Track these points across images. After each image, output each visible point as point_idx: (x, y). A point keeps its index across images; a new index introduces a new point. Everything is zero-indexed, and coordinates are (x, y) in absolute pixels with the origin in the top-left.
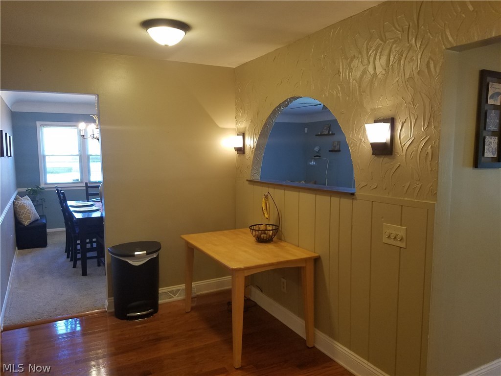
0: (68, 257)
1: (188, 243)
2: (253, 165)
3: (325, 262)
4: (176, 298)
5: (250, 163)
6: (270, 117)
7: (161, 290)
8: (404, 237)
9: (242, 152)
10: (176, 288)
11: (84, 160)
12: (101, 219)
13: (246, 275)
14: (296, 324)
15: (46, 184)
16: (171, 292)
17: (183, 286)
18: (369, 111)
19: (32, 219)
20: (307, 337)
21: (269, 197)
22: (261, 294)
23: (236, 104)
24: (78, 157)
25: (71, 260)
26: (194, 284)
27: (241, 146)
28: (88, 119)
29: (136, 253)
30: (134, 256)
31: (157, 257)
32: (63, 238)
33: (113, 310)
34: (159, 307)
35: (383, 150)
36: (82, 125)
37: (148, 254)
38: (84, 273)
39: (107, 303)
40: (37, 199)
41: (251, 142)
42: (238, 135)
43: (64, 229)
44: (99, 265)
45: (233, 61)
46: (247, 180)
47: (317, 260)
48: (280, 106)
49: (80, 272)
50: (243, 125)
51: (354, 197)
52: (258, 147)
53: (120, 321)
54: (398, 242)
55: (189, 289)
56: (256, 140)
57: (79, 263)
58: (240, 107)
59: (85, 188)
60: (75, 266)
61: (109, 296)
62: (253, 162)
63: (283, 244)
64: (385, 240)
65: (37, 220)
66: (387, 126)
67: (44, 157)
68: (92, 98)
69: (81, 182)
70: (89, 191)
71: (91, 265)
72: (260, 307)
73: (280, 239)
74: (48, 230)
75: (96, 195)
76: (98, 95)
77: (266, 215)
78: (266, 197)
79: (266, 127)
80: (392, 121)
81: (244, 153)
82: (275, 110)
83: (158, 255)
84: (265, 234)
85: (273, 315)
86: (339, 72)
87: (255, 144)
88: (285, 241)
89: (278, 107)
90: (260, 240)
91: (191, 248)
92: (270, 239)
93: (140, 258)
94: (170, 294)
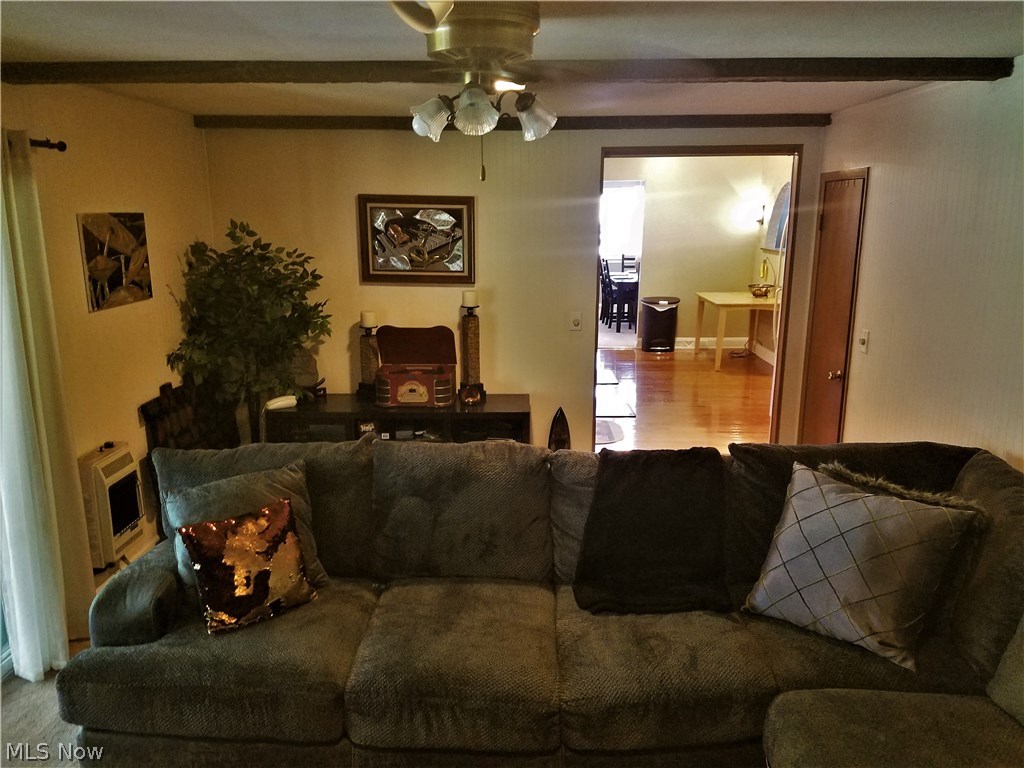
0: (603, 322)
1: (700, 297)
2: (768, 235)
4: (688, 347)
5: (765, 233)
7: (678, 339)
10: (690, 340)
12: (637, 284)
16: (686, 342)
17: (694, 339)
21: (767, 260)
22: (762, 347)
25: (607, 324)
26: (702, 339)
27: (762, 219)
29: (660, 302)
30: (659, 304)
31: (676, 307)
33: (641, 347)
34: (675, 350)
37: (669, 304)
38: (618, 331)
39: (636, 343)
44: (630, 328)
46: (761, 248)
49: (615, 330)
52: (773, 219)
55: (697, 342)
56: (770, 215)
57: (614, 324)
59: (621, 262)
60: (610, 327)
61: (639, 337)
62: (768, 232)
70: (626, 263)
71: (624, 326)
72: (758, 357)
75: (632, 267)
77: (762, 275)
78: (765, 262)
81: (762, 224)
84: (760, 290)
87: (770, 217)
90: (756, 295)
91: (702, 302)
92: (761, 296)
93: (664, 306)
94: (684, 344)
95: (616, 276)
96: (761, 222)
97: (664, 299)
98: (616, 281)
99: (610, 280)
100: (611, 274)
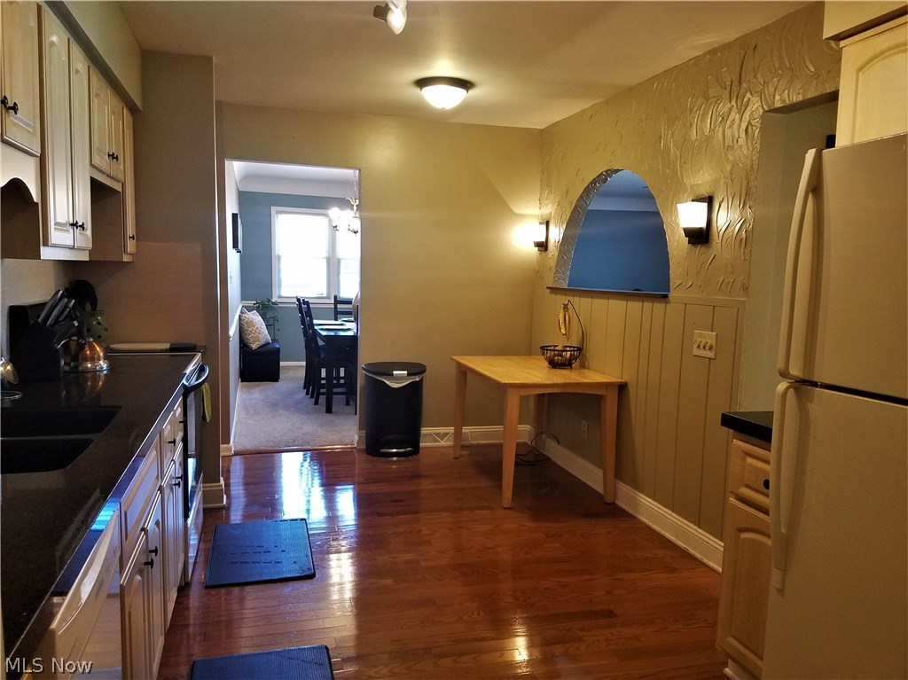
0: (307, 394)
1: (459, 364)
2: (556, 266)
3: (632, 390)
4: (442, 443)
5: (553, 263)
6: (581, 197)
7: (424, 431)
8: (714, 344)
9: (543, 249)
10: (445, 431)
11: (333, 265)
12: (354, 338)
13: (522, 394)
14: (591, 475)
15: (280, 297)
16: (438, 435)
17: (451, 430)
18: (689, 187)
19: (262, 342)
20: (605, 493)
21: (570, 305)
22: (558, 447)
23: (541, 181)
24: (325, 260)
25: (312, 397)
26: (466, 430)
27: (544, 240)
28: (343, 203)
29: (395, 372)
30: (392, 375)
31: (421, 380)
32: (303, 373)
33: (364, 447)
34: (421, 451)
35: (699, 237)
36: (334, 212)
37: (408, 375)
38: (329, 410)
39: (356, 438)
40: (268, 317)
41: (556, 234)
42: (540, 223)
43: (304, 363)
44: (348, 404)
45: (540, 120)
46: (548, 288)
47: (622, 388)
48: (594, 182)
49: (324, 409)
50: (548, 209)
51: (667, 300)
52: (566, 240)
53: (371, 458)
54: (708, 352)
55: (458, 434)
56: (562, 231)
57: (322, 399)
58: (546, 184)
59: (333, 306)
60: (316, 403)
61: (360, 429)
62: (558, 263)
63: (586, 371)
64: (696, 351)
65: (269, 343)
66: (704, 206)
67: (279, 257)
68: (349, 173)
69: (328, 298)
70: (340, 307)
71: (338, 401)
72: (554, 463)
73: (583, 366)
74: (282, 364)
75: (348, 313)
76: (360, 170)
77: (563, 331)
78: (566, 307)
79: (577, 213)
80: (710, 200)
81: (546, 249)
82: (588, 187)
83: (422, 380)
84: (561, 356)
85: (569, 471)
86: (660, 137)
87: (562, 236)
88: (589, 369)
89: (591, 183)
90: (553, 364)
91: (464, 372)
92: (566, 365)
93: (399, 378)
94: (436, 437)
95: (323, 326)
96: (542, 246)
97: (401, 366)
98: (324, 333)
99: (314, 331)
100: (315, 322)
